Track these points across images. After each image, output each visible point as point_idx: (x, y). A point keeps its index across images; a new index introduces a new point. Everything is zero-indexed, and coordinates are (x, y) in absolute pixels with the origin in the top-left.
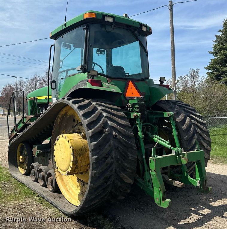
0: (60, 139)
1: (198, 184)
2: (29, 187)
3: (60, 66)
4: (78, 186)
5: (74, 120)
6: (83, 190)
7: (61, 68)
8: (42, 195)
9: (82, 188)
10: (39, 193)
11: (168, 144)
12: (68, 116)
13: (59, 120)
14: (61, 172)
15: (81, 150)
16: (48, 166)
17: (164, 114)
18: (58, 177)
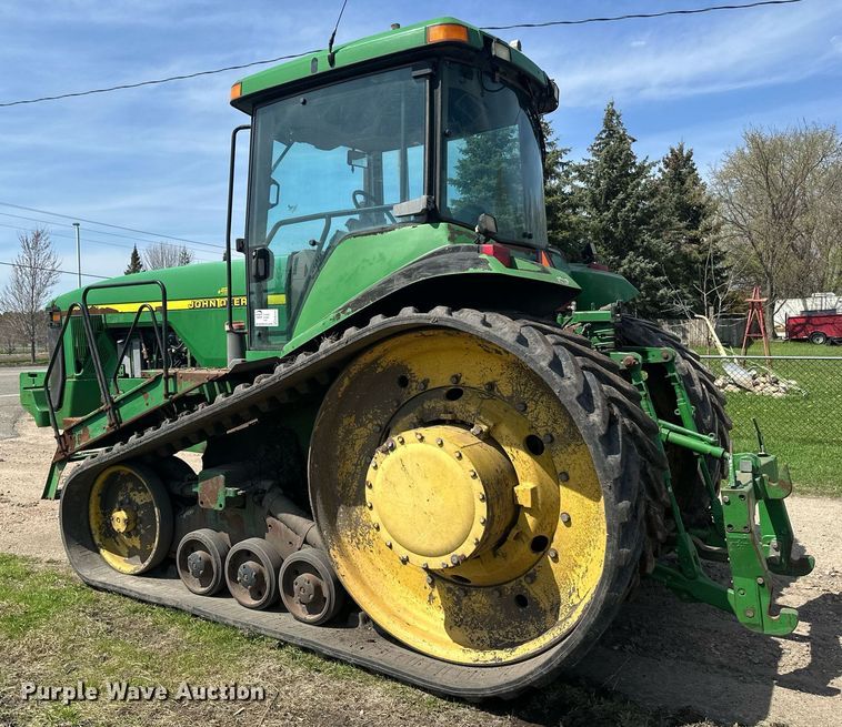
0: (400, 449)
1: (772, 550)
2: (213, 618)
3: (272, 200)
4: (431, 598)
5: (404, 382)
6: (460, 609)
7: (273, 206)
8: (302, 639)
9: (458, 602)
10: (278, 636)
11: (712, 444)
12: (380, 370)
13: (346, 382)
14: (413, 557)
15: (498, 483)
16: (264, 538)
17: (650, 354)
18: (348, 575)
